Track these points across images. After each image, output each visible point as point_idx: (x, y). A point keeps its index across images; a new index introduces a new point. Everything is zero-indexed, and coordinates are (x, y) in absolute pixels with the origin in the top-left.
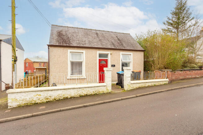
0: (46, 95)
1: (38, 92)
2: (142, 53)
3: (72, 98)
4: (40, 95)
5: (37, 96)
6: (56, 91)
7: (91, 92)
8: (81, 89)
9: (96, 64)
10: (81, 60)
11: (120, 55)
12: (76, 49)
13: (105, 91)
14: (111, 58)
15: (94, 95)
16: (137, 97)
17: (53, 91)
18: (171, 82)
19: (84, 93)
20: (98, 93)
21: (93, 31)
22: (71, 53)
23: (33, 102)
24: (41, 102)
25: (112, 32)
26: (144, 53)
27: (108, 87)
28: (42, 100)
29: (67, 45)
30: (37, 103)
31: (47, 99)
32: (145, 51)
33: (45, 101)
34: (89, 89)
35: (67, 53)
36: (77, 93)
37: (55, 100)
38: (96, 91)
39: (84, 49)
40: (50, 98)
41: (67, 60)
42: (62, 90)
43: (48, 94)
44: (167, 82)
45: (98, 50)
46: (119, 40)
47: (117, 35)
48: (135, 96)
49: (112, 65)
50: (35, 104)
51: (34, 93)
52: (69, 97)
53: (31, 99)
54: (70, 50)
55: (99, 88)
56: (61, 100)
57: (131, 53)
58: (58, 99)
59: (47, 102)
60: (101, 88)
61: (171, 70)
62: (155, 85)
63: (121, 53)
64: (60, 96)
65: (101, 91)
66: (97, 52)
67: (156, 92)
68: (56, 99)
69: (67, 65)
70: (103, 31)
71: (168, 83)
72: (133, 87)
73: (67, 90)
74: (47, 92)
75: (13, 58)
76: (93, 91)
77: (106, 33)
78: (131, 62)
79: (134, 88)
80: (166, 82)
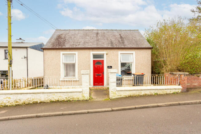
0: (15, 98)
1: (8, 95)
2: (149, 52)
3: (42, 103)
4: (10, 98)
5: (7, 99)
6: (25, 95)
7: (63, 98)
8: (51, 94)
9: (90, 65)
10: (74, 61)
11: (118, 54)
12: (68, 50)
13: (81, 98)
14: (107, 59)
15: (67, 101)
16: (113, 111)
17: (23, 95)
18: (187, 90)
19: (55, 98)
20: (71, 100)
21: (94, 31)
22: (64, 55)
23: (3, 105)
24: (10, 105)
25: (117, 30)
26: (152, 51)
27: (85, 93)
28: (12, 103)
29: (60, 47)
30: (7, 106)
31: (17, 102)
32: (152, 48)
33: (14, 104)
34: (61, 94)
35: (60, 56)
36: (47, 98)
37: (24, 103)
38: (69, 97)
39: (76, 50)
40: (19, 101)
41: (60, 62)
42: (31, 94)
43: (17, 98)
44: (180, 91)
45: (92, 50)
46: (121, 37)
47: (121, 33)
48: (110, 109)
49: (108, 67)
50: (5, 106)
51: (4, 96)
52: (39, 102)
53: (2, 102)
54: (62, 52)
55: (73, 93)
56: (31, 104)
57: (134, 52)
58: (27, 103)
59: (16, 105)
60: (75, 93)
61: (188, 73)
62: (157, 94)
63: (120, 52)
64: (30, 100)
65: (75, 97)
66: (90, 52)
67: (147, 105)
68: (26, 103)
69: (60, 67)
70: (105, 30)
71: (182, 92)
72: (120, 94)
73: (37, 94)
74: (16, 95)
75: (8, 62)
76: (66, 97)
77: (108, 32)
78: (133, 62)
79: (121, 97)
80: (177, 91)
